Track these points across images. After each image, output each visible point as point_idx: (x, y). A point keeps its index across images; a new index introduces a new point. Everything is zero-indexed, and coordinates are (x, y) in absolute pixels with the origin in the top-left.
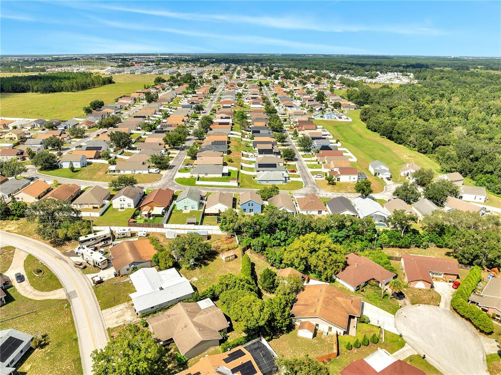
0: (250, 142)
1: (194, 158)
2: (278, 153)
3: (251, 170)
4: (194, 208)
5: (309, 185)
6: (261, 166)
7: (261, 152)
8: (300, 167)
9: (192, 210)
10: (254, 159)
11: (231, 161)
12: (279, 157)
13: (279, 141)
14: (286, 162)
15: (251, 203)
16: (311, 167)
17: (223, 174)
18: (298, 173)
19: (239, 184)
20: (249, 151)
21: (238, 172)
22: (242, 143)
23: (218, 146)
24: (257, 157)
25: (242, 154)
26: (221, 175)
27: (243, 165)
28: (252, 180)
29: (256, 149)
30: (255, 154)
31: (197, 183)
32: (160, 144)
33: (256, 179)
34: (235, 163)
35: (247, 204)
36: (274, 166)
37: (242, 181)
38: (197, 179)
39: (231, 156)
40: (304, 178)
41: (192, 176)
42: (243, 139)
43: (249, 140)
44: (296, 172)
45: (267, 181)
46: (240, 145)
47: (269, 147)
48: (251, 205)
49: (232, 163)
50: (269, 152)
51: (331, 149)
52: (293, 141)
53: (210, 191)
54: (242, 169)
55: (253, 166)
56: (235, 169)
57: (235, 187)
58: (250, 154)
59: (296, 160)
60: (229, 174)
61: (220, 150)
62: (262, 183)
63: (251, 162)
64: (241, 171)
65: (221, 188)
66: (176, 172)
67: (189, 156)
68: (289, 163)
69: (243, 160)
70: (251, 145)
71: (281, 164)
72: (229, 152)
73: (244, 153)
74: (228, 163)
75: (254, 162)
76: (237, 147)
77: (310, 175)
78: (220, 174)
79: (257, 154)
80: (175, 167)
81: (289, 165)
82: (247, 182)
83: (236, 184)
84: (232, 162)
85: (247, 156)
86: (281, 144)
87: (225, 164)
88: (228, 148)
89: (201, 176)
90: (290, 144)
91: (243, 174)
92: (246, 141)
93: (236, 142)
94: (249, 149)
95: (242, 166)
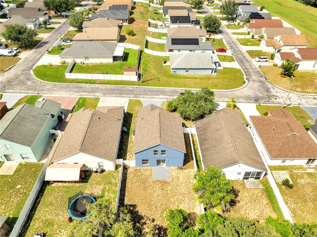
0: (160, 9)
1: (80, 29)
2: (197, 22)
3: (161, 47)
4: (27, 158)
5: (254, 77)
6: (175, 42)
7: (175, 20)
8: (229, 43)
9: (23, 161)
10: (164, 31)
11: (131, 33)
12: (198, 27)
13: (195, 8)
14: (210, 35)
15: (159, 149)
16: (245, 43)
17: (115, 58)
18: (229, 53)
19: (139, 76)
20: (159, 19)
21: (141, 52)
22: (150, 9)
23: (116, 11)
24: (168, 27)
25: (149, 23)
26: (111, 60)
27: (150, 39)
28: (162, 66)
29: (168, 16)
30: (166, 22)
31: (68, 76)
32: (40, 10)
33: (168, 63)
34: (137, 37)
35: (151, 151)
36: (195, 42)
37: (145, 71)
38: (69, 68)
39: (134, 27)
40: (241, 62)
41: (64, 62)
42: (151, 4)
43: (159, 6)
44: (226, 52)
45: (187, 70)
46: (148, 11)
47: (184, 13)
48: (160, 152)
49: (134, 38)
50: (185, 20)
51: (263, 18)
52: (209, 8)
53: (86, 95)
54: (147, 47)
55: (163, 41)
56: (136, 47)
57: (133, 83)
58: (160, 23)
59: (221, 32)
60: (125, 57)
61: (118, 17)
62: (178, 72)
63: (160, 36)
64: (146, 51)
65: (109, 86)
66: (45, 53)
67: (73, 26)
68: (214, 36)
69: (149, 31)
70: (161, 11)
71: (204, 39)
72: (131, 21)
73: (152, 22)
74: (127, 36)
75: (165, 35)
76: (142, 14)
77: (248, 56)
78: (109, 57)
79: (168, 23)
80: (47, 45)
81: (214, 40)
82: (153, 71)
83: (135, 78)
84: (133, 35)
85: (156, 26)
86: (197, 10)
87: (122, 39)
88: (131, 15)
89: (78, 61)
90: (206, 11)
91: (149, 56)
92: (155, 7)
93: (143, 8)
94: (158, 16)
95: (147, 42)
